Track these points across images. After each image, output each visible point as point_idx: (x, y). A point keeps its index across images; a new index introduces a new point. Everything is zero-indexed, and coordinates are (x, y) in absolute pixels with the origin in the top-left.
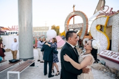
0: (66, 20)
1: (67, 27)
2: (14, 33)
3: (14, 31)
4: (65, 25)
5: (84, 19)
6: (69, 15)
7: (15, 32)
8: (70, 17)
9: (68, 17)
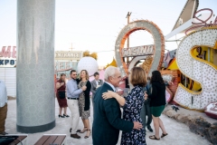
0: (118, 39)
1: (120, 53)
2: (7, 61)
3: (7, 58)
4: (116, 48)
5: (155, 37)
6: (125, 29)
7: (10, 59)
8: (127, 32)
9: (121, 33)
